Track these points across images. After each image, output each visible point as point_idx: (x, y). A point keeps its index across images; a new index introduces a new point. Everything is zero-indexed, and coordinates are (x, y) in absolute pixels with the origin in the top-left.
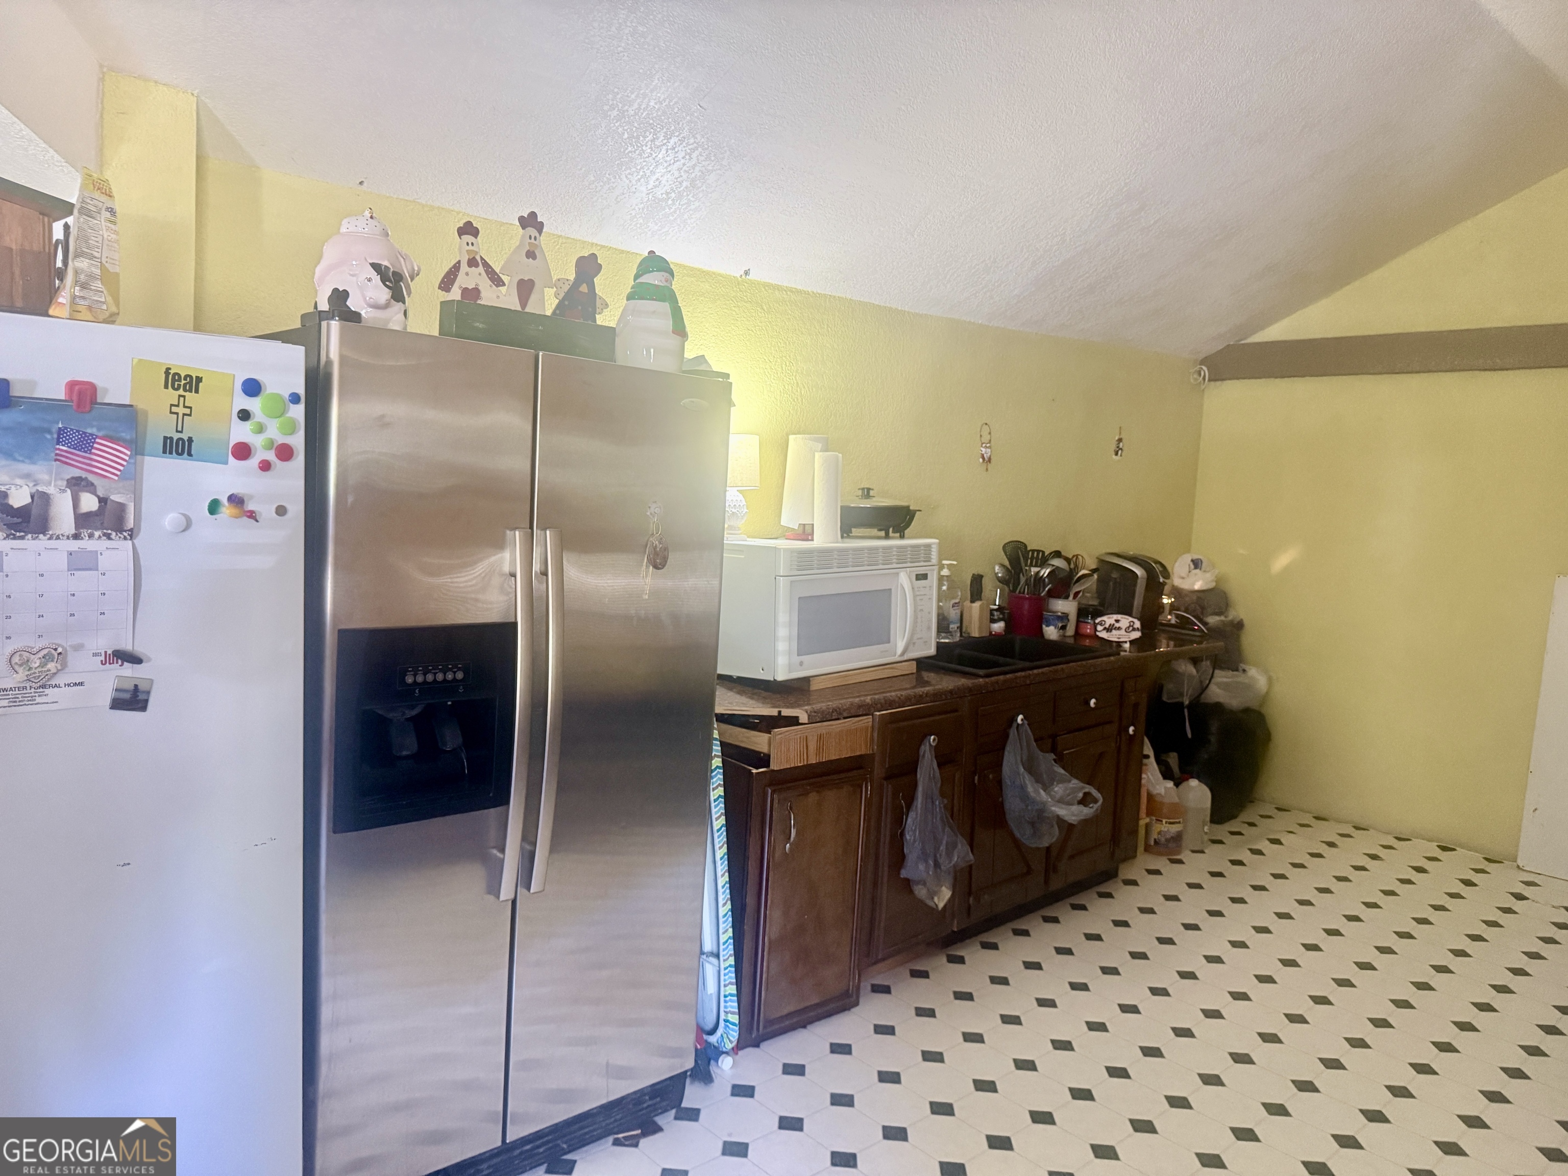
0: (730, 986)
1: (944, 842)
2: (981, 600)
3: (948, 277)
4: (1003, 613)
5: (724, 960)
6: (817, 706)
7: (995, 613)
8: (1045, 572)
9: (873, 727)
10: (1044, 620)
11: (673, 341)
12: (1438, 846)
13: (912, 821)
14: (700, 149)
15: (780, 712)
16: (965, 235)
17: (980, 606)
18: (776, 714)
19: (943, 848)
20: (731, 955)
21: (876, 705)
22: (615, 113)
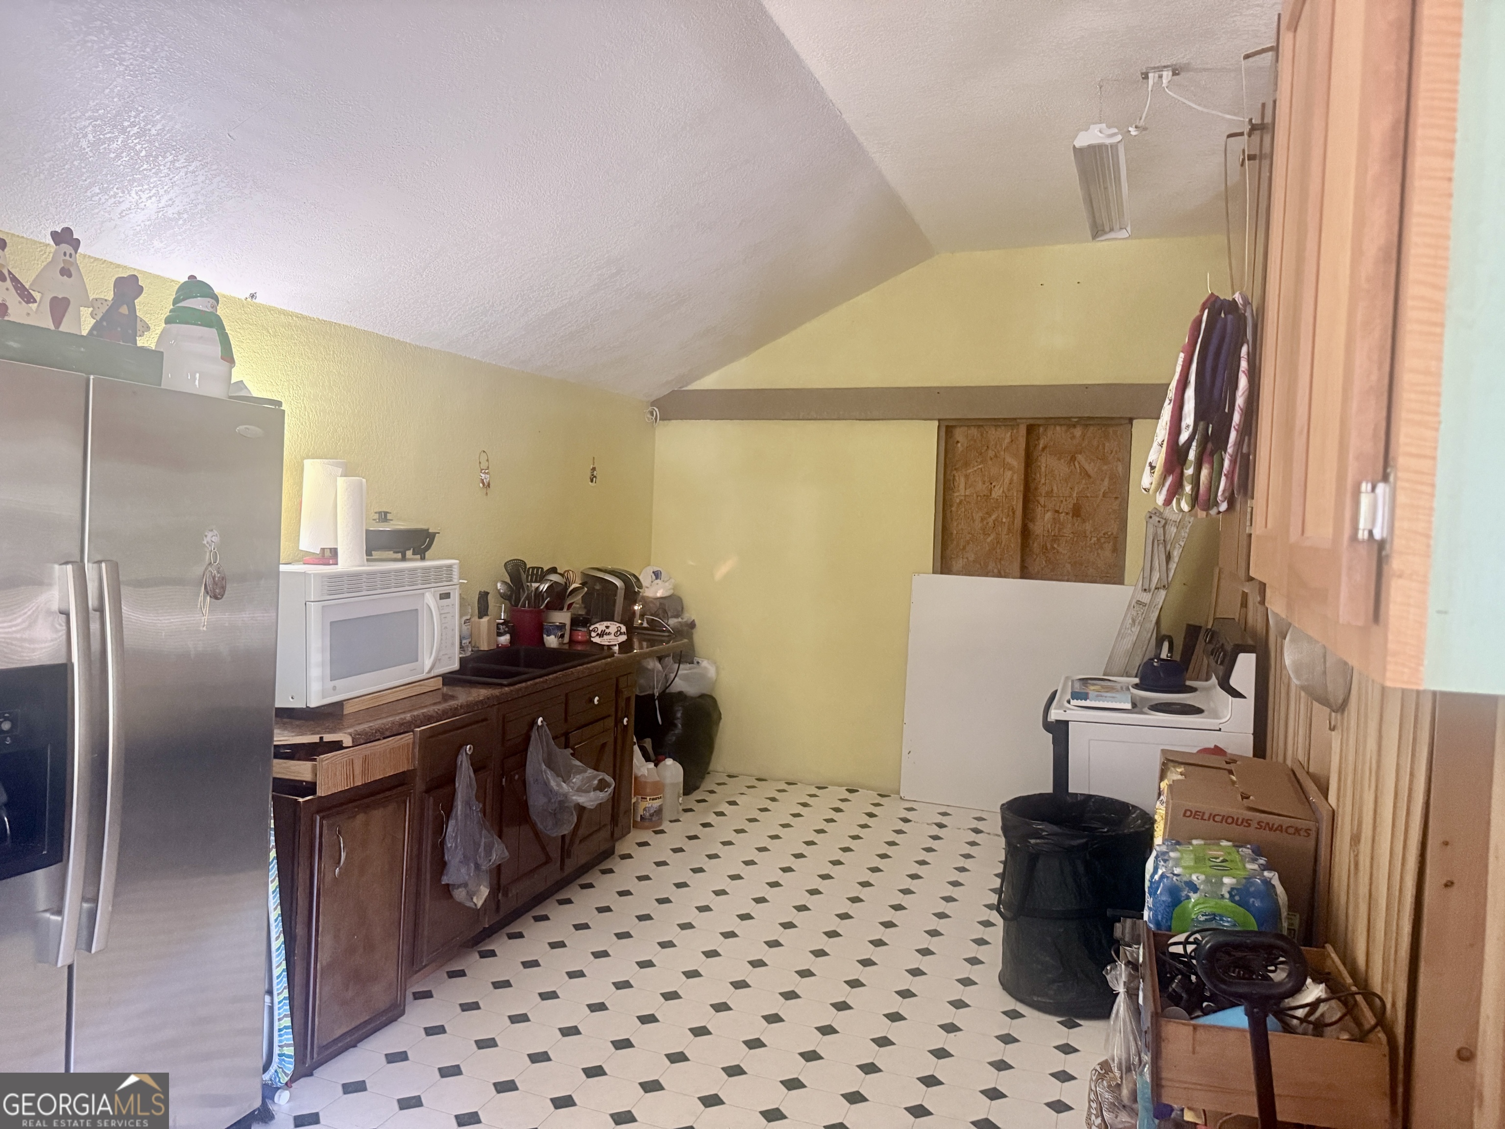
0: (285, 1019)
1: (482, 844)
2: (488, 615)
3: (450, 315)
4: (507, 627)
5: (279, 994)
6: (360, 728)
7: (501, 627)
8: (544, 587)
9: (414, 743)
10: (545, 631)
11: (221, 367)
12: (847, 790)
13: (451, 829)
14: (222, 176)
15: (321, 738)
16: (469, 280)
17: (488, 621)
18: (318, 741)
19: (481, 849)
20: (285, 988)
21: (416, 721)
22: (136, 130)
